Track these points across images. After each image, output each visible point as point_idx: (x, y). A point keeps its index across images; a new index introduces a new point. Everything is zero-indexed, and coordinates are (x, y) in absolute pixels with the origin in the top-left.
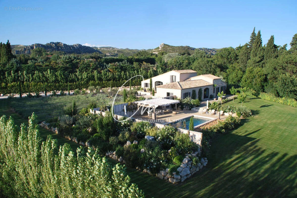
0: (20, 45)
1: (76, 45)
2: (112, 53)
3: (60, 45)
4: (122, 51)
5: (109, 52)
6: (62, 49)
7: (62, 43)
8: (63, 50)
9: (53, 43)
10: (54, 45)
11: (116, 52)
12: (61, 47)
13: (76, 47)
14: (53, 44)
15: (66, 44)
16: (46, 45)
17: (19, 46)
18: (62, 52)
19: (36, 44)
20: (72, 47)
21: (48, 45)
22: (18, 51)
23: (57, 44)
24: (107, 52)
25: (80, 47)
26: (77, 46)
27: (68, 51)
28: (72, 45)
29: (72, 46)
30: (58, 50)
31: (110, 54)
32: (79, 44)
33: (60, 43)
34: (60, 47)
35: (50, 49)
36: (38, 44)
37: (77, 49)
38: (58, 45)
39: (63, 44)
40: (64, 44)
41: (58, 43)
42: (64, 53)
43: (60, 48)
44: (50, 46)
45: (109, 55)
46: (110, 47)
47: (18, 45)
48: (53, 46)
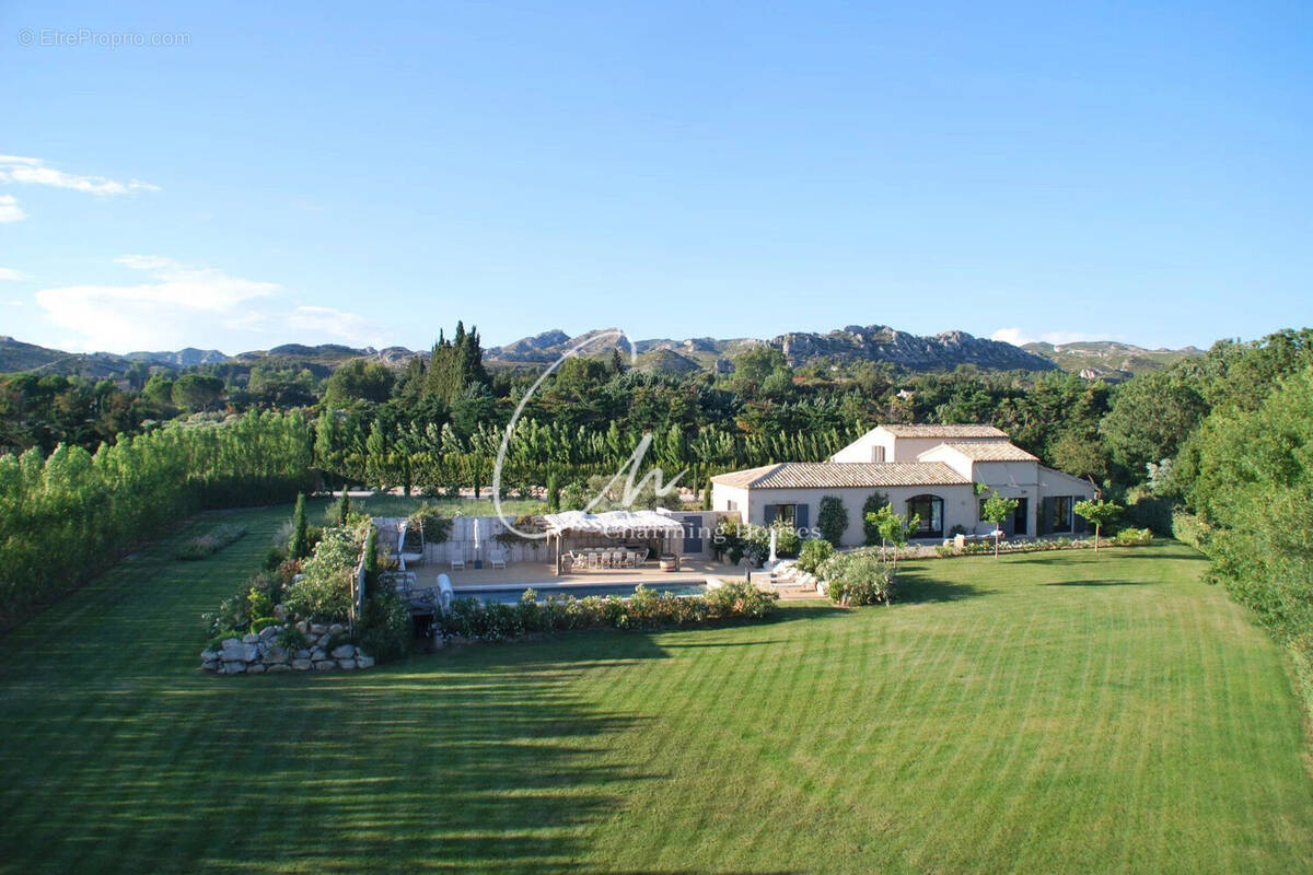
0: (746, 339)
1: (950, 335)
2: (1104, 369)
3: (882, 338)
4: (1160, 361)
5: (1092, 364)
6: (889, 354)
7: (892, 330)
8: (893, 356)
9: (858, 330)
10: (859, 337)
11: (1126, 363)
12: (887, 346)
13: (949, 343)
14: (855, 335)
15: (908, 335)
16: (828, 336)
17: (742, 344)
18: (884, 365)
19: (791, 334)
20: (930, 344)
21: (836, 338)
22: (727, 363)
23: (873, 334)
24: (1082, 364)
25: (964, 345)
26: (953, 340)
27: (914, 360)
28: (934, 335)
29: (934, 343)
30: (875, 356)
31: (1096, 373)
32: (961, 333)
33: (883, 327)
34: (884, 346)
35: (843, 354)
36: (797, 334)
37: (949, 353)
38: (875, 338)
39: (894, 333)
40: (900, 334)
41: (877, 329)
42: (892, 367)
43: (881, 349)
44: (842, 342)
45: (1093, 376)
46: (1111, 343)
47: (740, 340)
48: (855, 342)
